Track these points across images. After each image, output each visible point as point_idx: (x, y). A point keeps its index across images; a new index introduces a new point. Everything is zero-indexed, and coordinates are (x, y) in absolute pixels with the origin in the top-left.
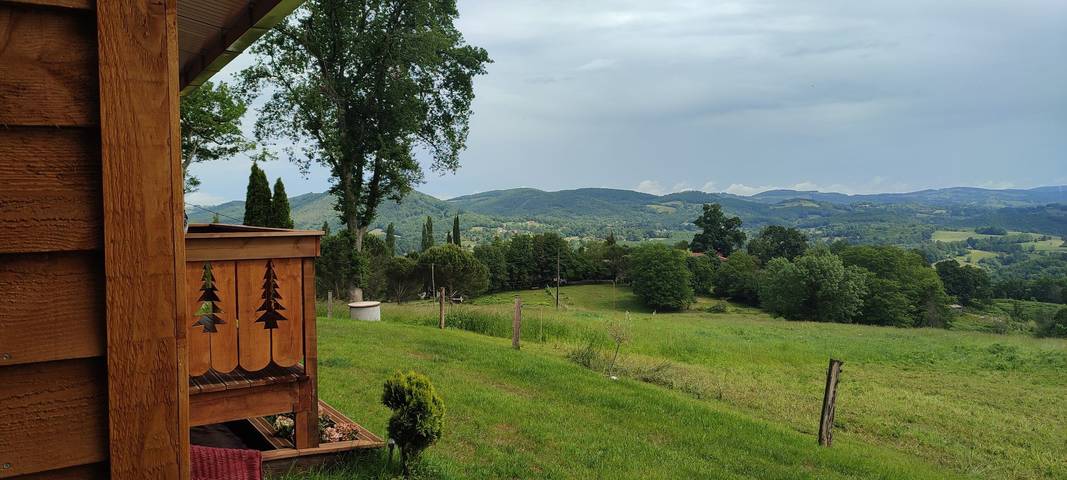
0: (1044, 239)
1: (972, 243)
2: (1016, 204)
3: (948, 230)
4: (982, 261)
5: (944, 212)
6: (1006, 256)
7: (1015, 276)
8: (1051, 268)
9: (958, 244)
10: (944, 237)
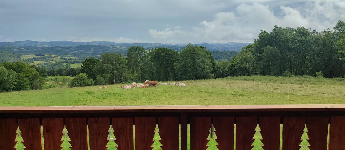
0: (56, 57)
1: (35, 59)
2: (46, 46)
3: (26, 55)
4: (38, 64)
5: (24, 48)
6: (45, 62)
7: (49, 69)
8: (59, 65)
9: (30, 59)
10: (25, 57)
